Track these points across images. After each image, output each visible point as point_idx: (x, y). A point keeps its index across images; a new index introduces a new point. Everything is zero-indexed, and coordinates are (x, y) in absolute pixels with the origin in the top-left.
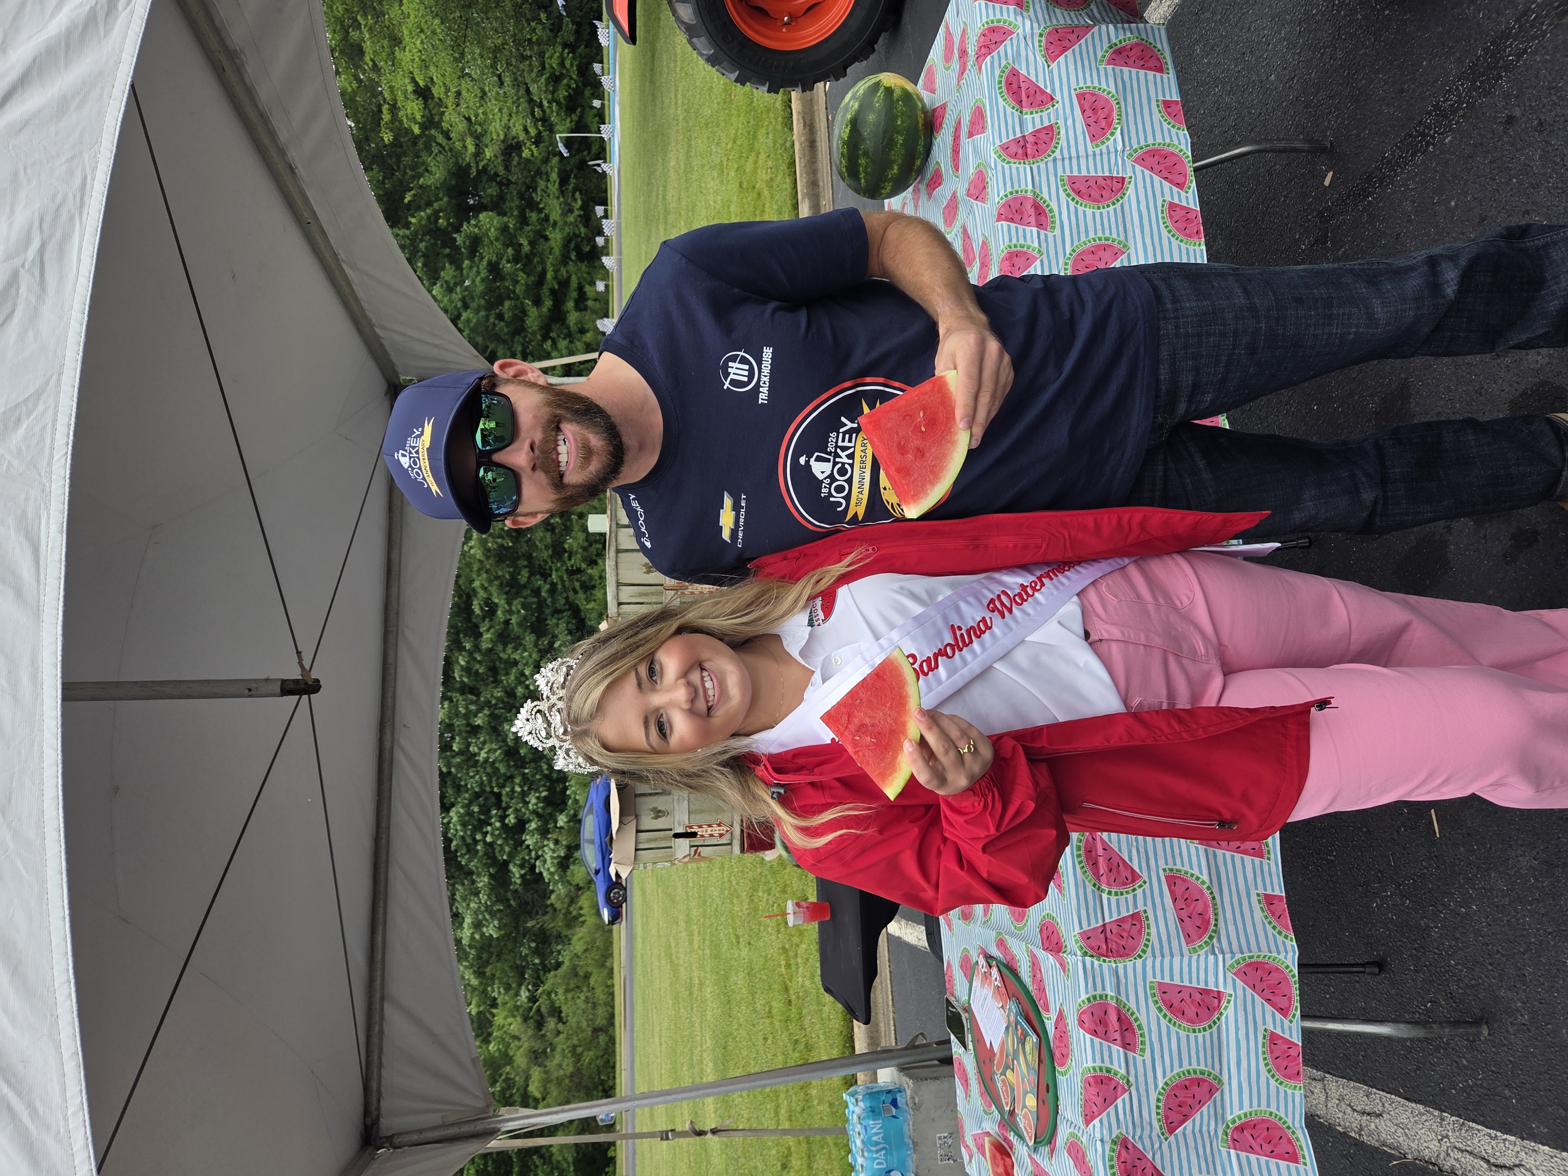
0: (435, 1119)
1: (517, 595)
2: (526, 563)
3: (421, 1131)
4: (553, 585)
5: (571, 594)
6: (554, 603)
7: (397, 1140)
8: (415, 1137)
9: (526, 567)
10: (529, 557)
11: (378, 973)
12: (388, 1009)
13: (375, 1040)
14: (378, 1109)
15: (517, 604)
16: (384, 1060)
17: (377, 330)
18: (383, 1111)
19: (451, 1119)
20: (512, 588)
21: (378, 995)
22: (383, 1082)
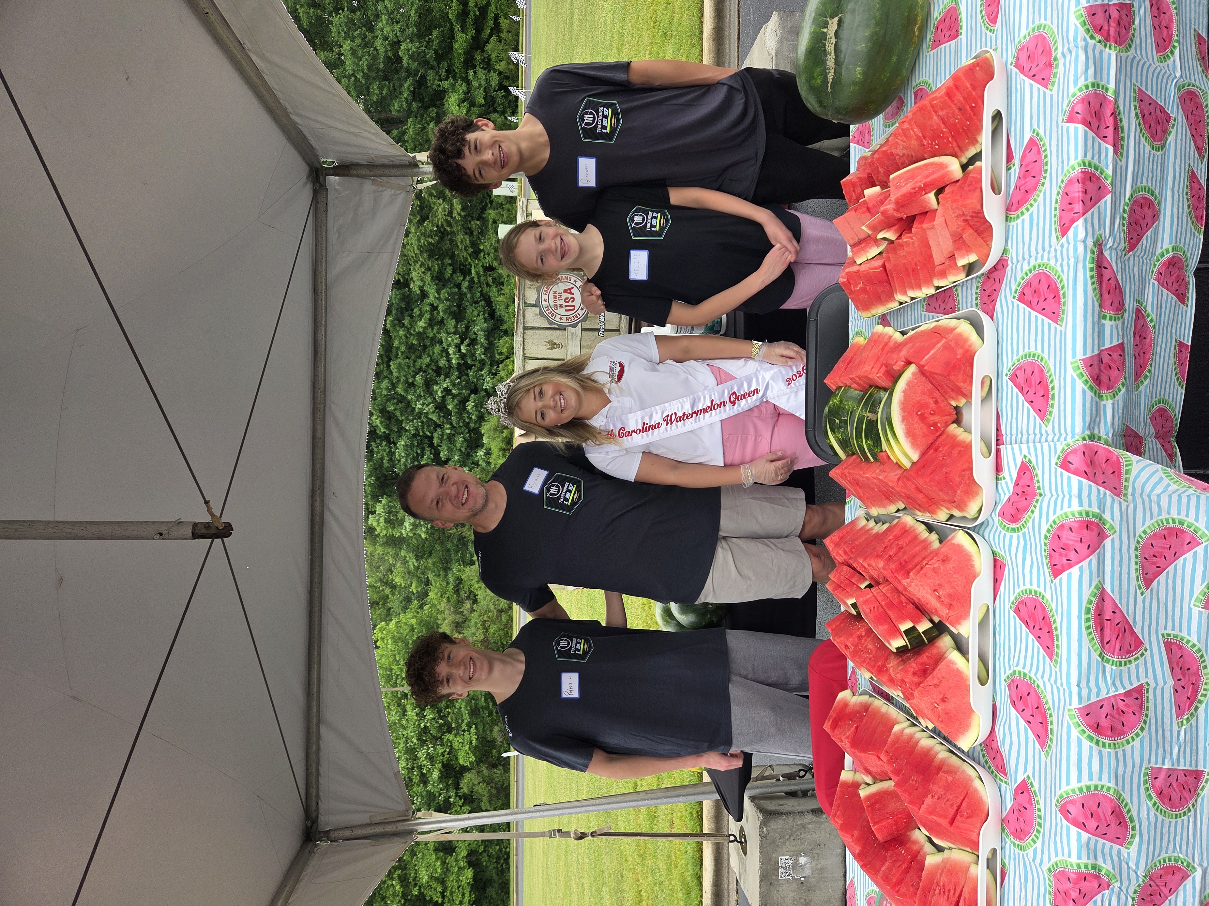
0: (364, 818)
1: (444, 286)
2: (450, 262)
3: (352, 828)
4: (472, 281)
5: (486, 289)
6: (472, 297)
7: (333, 835)
8: (347, 833)
9: (450, 265)
10: (452, 256)
11: (315, 704)
12: (323, 730)
13: (313, 757)
14: (317, 810)
15: (444, 294)
16: (321, 770)
17: (293, 117)
18: (321, 810)
19: (378, 819)
20: (440, 279)
21: (314, 721)
22: (321, 788)
